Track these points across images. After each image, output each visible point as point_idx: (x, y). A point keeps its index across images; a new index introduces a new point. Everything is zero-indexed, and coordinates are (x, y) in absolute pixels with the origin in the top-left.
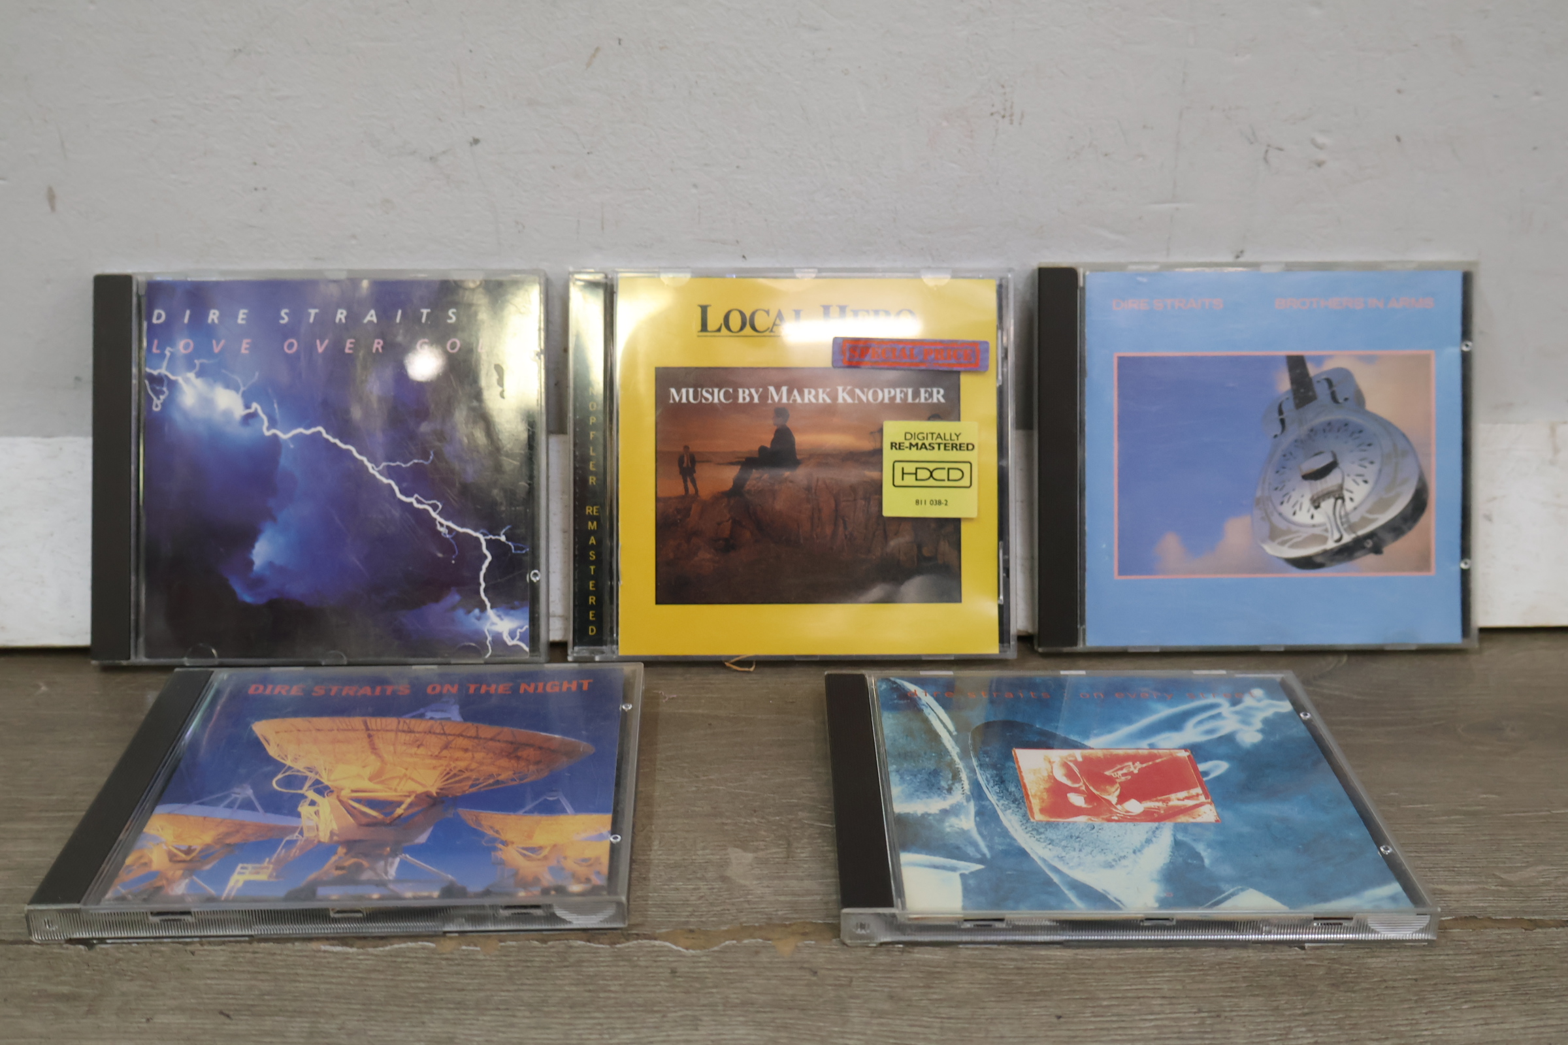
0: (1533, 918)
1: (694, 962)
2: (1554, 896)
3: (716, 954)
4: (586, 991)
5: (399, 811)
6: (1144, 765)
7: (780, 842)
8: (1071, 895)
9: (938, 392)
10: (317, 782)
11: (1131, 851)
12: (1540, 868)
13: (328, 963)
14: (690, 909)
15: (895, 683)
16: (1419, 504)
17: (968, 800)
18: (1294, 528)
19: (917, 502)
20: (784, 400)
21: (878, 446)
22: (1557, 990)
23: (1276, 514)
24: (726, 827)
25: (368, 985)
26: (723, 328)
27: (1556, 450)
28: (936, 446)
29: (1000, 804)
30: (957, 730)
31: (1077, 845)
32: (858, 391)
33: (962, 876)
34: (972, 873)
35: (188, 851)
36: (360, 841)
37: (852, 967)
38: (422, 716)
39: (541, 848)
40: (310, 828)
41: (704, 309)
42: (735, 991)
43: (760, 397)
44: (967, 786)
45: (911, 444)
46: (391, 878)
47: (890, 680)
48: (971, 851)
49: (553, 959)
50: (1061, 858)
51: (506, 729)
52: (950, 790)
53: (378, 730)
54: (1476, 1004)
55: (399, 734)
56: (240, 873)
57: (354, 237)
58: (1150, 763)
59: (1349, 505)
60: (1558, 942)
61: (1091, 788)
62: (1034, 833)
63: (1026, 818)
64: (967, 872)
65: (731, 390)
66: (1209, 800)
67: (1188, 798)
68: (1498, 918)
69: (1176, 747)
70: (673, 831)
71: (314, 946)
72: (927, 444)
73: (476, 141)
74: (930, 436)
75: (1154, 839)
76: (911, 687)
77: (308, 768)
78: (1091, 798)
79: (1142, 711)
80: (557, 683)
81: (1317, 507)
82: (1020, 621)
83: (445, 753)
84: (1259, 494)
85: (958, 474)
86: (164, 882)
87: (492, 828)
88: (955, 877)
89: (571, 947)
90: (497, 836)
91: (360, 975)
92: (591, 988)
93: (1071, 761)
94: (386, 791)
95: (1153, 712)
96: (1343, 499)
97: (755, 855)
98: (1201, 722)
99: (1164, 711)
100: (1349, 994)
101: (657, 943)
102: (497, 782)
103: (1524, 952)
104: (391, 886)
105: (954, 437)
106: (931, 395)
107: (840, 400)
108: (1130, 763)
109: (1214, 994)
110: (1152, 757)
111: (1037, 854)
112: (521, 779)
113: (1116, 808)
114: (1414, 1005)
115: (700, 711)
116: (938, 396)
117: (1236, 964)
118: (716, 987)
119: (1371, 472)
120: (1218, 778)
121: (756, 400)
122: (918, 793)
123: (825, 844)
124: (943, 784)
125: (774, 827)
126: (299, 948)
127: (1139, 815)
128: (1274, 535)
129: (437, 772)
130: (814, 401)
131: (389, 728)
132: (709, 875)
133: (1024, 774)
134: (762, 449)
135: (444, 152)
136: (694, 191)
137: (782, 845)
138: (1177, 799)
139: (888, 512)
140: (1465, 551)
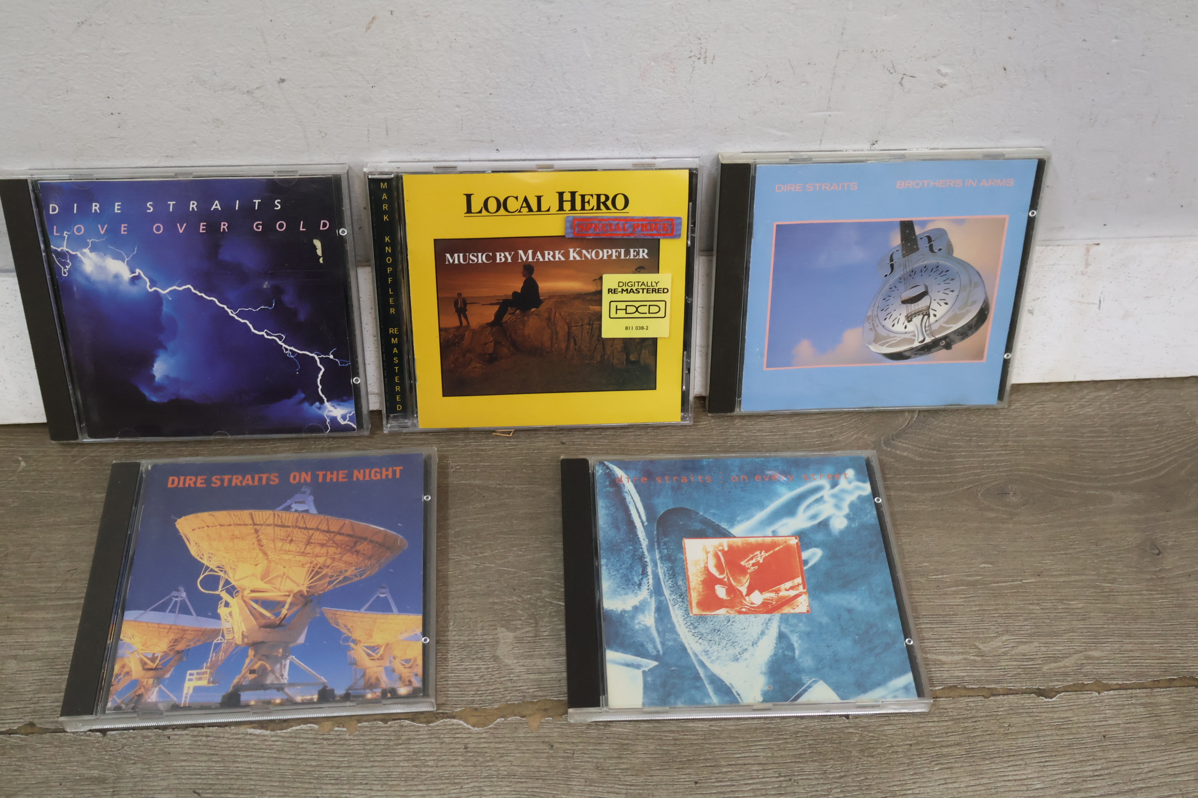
0: (991, 686)
1: (479, 738)
2: (1007, 665)
3: (491, 731)
4: (413, 766)
5: (284, 611)
6: (767, 554)
7: (531, 621)
8: (710, 689)
9: (644, 251)
10: (227, 582)
11: (751, 643)
12: (1005, 638)
13: (254, 744)
14: (474, 688)
15: (608, 468)
16: (982, 316)
17: (651, 597)
18: (892, 335)
19: (627, 328)
20: (530, 260)
21: (599, 289)
22: (993, 753)
23: (880, 325)
24: (496, 607)
25: (280, 764)
26: (483, 209)
27: (1087, 265)
28: (641, 291)
29: (671, 599)
30: (648, 520)
31: (717, 638)
32: (584, 251)
33: (644, 672)
34: (650, 670)
35: (153, 659)
36: (262, 643)
37: (575, 741)
38: (288, 508)
39: (378, 647)
40: (228, 630)
41: (469, 197)
42: (504, 764)
43: (512, 259)
44: (651, 581)
45: (623, 290)
46: (286, 681)
47: (604, 465)
48: (650, 647)
49: (392, 738)
50: (706, 652)
51: (347, 521)
52: (640, 585)
53: (262, 525)
54: (943, 766)
55: (276, 528)
56: (190, 680)
57: (194, 142)
58: (771, 552)
59: (932, 319)
60: (1001, 709)
61: (731, 579)
62: (691, 627)
63: (687, 611)
64: (647, 669)
65: (491, 254)
66: (805, 590)
67: (792, 588)
68: (970, 687)
69: (789, 533)
70: (461, 612)
71: (242, 729)
72: (634, 289)
73: (283, 81)
74: (636, 284)
75: (766, 631)
76: (619, 472)
77: (219, 567)
78: (731, 590)
79: (772, 495)
80: (378, 470)
81: (909, 322)
82: (698, 386)
83: (309, 549)
84: (870, 313)
85: (657, 309)
86: (142, 690)
87: (346, 626)
88: (639, 673)
89: (402, 726)
90: (350, 634)
91: (275, 755)
92: (416, 763)
93: (720, 551)
94: (273, 592)
95: (779, 496)
96: (929, 316)
97: (515, 634)
98: (809, 506)
99: (786, 495)
100: (870, 759)
101: (455, 721)
102: (346, 579)
103: (979, 719)
104: (286, 690)
105: (654, 284)
106: (638, 253)
107: (571, 258)
108: (758, 552)
109: (789, 761)
110: (774, 545)
111: (691, 648)
112: (361, 575)
113: (745, 599)
114: (906, 768)
115: (477, 482)
116: (643, 254)
117: (806, 732)
118: (492, 760)
119: (951, 298)
120: (814, 567)
121: (509, 260)
122: (619, 590)
123: (559, 622)
124: (636, 579)
125: (527, 606)
126: (234, 731)
127: (758, 607)
128: (877, 339)
129: (305, 570)
130: (552, 259)
131: (268, 522)
132: (486, 655)
133: (689, 566)
134: (515, 293)
135: (257, 88)
136: (457, 109)
137: (532, 624)
138: (785, 590)
139: (605, 335)
140: (1009, 348)
